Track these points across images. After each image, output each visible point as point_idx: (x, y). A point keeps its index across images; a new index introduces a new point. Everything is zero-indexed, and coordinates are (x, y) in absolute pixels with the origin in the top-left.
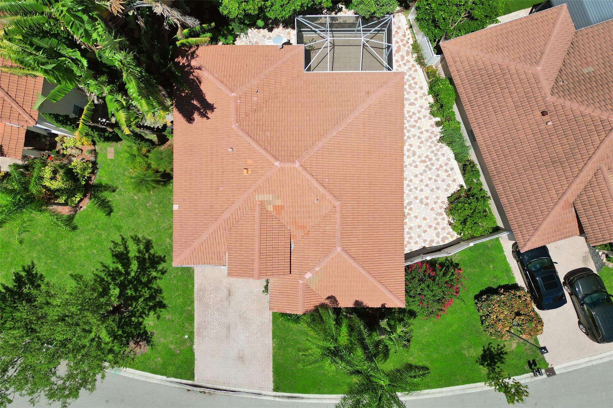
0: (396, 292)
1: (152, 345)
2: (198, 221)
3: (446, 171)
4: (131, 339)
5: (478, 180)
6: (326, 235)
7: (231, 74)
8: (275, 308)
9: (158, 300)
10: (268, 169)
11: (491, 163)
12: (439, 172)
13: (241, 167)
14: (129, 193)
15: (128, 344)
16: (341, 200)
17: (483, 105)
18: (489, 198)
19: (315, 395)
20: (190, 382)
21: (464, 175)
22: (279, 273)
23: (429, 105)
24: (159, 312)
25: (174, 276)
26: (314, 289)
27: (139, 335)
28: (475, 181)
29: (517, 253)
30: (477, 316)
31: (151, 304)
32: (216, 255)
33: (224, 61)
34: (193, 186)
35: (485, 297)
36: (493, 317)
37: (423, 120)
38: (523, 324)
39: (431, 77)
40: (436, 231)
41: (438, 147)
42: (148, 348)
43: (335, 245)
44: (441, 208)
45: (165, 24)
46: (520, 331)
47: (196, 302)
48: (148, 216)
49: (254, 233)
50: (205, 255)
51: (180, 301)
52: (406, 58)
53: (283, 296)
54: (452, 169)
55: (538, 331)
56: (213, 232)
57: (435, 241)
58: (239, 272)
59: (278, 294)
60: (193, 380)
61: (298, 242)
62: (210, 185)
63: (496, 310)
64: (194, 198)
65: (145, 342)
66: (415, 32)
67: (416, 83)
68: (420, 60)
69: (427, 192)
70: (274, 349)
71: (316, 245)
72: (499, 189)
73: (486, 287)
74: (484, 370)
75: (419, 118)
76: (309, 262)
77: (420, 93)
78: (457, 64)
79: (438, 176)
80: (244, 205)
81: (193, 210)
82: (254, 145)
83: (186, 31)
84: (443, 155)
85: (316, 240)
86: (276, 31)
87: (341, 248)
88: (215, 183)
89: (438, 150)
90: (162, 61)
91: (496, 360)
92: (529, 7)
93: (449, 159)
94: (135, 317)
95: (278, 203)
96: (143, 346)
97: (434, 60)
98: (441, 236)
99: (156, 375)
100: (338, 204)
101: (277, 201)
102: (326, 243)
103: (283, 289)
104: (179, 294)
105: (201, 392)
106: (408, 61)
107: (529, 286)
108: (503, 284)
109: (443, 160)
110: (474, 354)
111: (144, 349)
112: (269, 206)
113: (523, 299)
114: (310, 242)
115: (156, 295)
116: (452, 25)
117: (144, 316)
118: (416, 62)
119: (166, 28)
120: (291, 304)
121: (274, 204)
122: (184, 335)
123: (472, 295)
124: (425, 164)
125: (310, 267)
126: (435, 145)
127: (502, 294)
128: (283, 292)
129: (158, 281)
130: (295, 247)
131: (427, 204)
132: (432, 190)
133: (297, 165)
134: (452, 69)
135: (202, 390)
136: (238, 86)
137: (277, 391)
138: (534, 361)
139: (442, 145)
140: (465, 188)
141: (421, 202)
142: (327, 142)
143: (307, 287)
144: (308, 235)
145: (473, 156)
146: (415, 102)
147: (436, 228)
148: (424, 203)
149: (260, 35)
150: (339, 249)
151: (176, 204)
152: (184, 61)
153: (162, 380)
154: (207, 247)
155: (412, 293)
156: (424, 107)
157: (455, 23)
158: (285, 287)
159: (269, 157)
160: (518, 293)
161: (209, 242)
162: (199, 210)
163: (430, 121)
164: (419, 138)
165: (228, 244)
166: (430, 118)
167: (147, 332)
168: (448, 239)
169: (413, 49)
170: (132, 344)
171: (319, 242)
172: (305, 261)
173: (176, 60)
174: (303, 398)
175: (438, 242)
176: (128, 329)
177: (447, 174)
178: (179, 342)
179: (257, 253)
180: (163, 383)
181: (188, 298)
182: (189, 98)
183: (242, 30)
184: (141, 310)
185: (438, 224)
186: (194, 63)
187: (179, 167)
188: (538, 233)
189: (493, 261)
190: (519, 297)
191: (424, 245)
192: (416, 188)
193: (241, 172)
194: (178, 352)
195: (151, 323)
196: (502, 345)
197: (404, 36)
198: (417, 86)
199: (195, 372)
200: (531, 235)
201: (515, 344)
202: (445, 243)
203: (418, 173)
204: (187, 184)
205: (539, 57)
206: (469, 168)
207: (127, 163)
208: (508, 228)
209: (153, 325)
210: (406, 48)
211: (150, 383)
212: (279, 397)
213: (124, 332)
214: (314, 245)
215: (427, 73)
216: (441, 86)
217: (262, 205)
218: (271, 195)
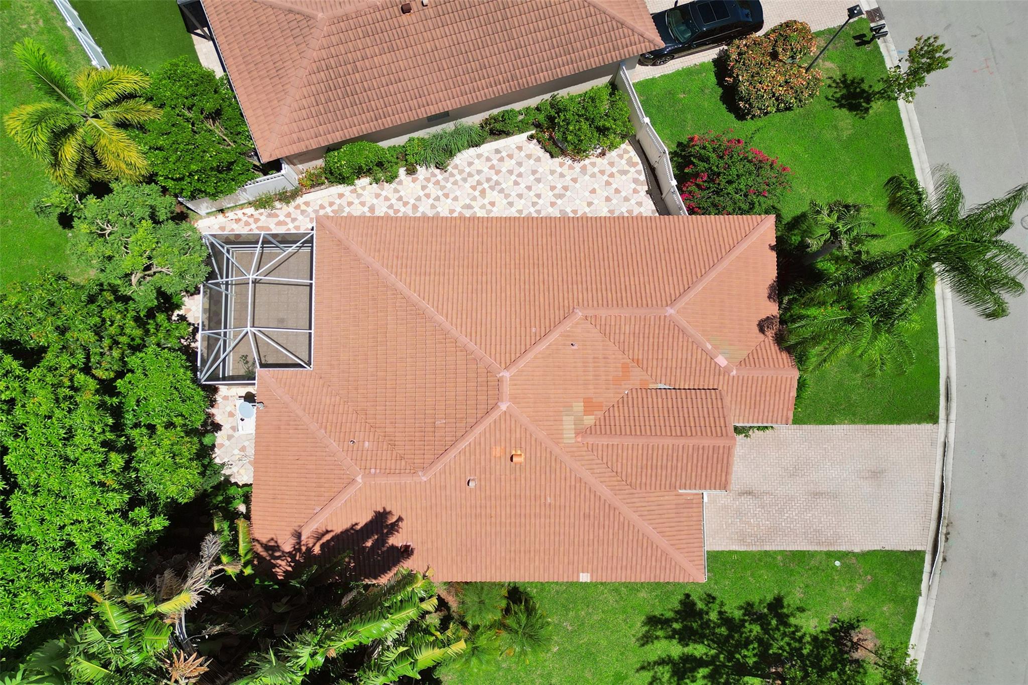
0: (747, 228)
1: (858, 621)
2: (615, 540)
3: (501, 160)
4: (846, 656)
5: (520, 113)
6: (642, 332)
7: (314, 485)
8: (785, 414)
9: (766, 610)
10: (513, 422)
11: (495, 88)
12: (504, 170)
13: (508, 467)
14: (545, 661)
15: (857, 661)
16: (571, 308)
17: (386, 99)
18: (553, 97)
19: (940, 358)
20: (928, 558)
21: (508, 134)
22: (720, 406)
23: (374, 185)
24: (791, 610)
25: (715, 584)
26: (746, 353)
27: (838, 642)
28: (521, 117)
29: (656, 57)
30: (777, 118)
31: (774, 622)
32: (682, 510)
33: (286, 497)
34: (542, 548)
35: (741, 104)
36: (781, 91)
37: (402, 193)
38: (792, 49)
39: (320, 181)
40: (617, 175)
41: (455, 172)
42: (863, 627)
43: (662, 318)
44: (571, 168)
45: (213, 592)
46: (805, 54)
47: (768, 548)
48: (592, 628)
49: (640, 447)
50: (682, 528)
51: (765, 574)
52: (282, 218)
53: (762, 402)
54: (497, 151)
55: (804, 28)
56: (639, 513)
57: (636, 176)
58: (719, 471)
59: (757, 410)
60: (924, 552)
61: (654, 377)
62: (543, 520)
63: (768, 86)
64: (567, 546)
65: (853, 633)
66: (232, 205)
67: (331, 204)
68: (286, 197)
69: (540, 188)
70: (853, 422)
71: (661, 348)
72: (544, 77)
73: (721, 103)
74: (877, 106)
75: (400, 199)
76: (694, 361)
77: (351, 197)
78: (304, 136)
79: (510, 172)
80: (583, 462)
81: (591, 549)
82: (463, 445)
83: (225, 559)
84: (470, 164)
85: (651, 348)
86: (218, 419)
87: (668, 308)
88: (538, 511)
89: (461, 172)
90: (285, 600)
91: (858, 90)
92: (191, 38)
93: (479, 156)
94: (801, 648)
95: (579, 407)
96: (860, 636)
97: (289, 175)
98: (626, 168)
99: (917, 614)
100: (579, 314)
101: (575, 409)
102: (657, 332)
103: (748, 401)
104: (752, 575)
105: (947, 539)
106: (288, 215)
107: (717, 42)
108: (713, 79)
109: (478, 164)
110: (848, 121)
111: (866, 634)
112: (586, 422)
113: (745, 49)
114: (655, 356)
115: (755, 613)
116: (229, 145)
117: (799, 634)
118: (289, 202)
119: (219, 591)
120: (778, 389)
121: (582, 414)
122: (834, 567)
123: (737, 124)
124: (488, 191)
125: (704, 357)
126: (452, 175)
127: (736, 79)
128: (753, 402)
129: (725, 608)
130: (663, 381)
131: (566, 188)
132: (538, 180)
133: (506, 375)
134: (314, 144)
135: (941, 538)
136: (342, 472)
137: (938, 417)
138: (855, 38)
139: (452, 165)
140: (534, 132)
141: (561, 196)
142: (459, 328)
143: (742, 363)
144: (640, 361)
145: (475, 120)
146: (368, 205)
147: (612, 175)
148: (563, 192)
149: (227, 443)
150: (670, 311)
151: (578, 577)
152: (283, 563)
153: (927, 604)
154: (667, 525)
155: (745, 207)
156: (379, 191)
157: (224, 140)
158: (744, 399)
159: (490, 420)
160: (734, 56)
161: (657, 521)
162: (591, 537)
163: (405, 183)
164: (437, 199)
165: (663, 489)
166: (400, 183)
167: (832, 629)
168: (631, 158)
169: (265, 208)
170: (857, 655)
171: (656, 344)
172: (694, 366)
173: (280, 578)
174: (948, 377)
175: (638, 172)
176: (826, 661)
177: (506, 159)
178: (848, 576)
179: (681, 442)
180: (933, 602)
181: (760, 560)
182: (360, 554)
183: (216, 472)
184: (787, 639)
185: (602, 172)
186: (287, 546)
187: (503, 571)
188: (629, 21)
189: (671, 93)
190: (740, 54)
191: (643, 193)
192: (534, 204)
193: (518, 466)
194: (869, 577)
195: (813, 622)
196: (829, 82)
197: (238, 221)
198: (338, 201)
199: (907, 549)
200: (633, 31)
201: (826, 63)
202: (640, 162)
203: (505, 201)
204: (537, 558)
205: (297, 16)
206: (498, 126)
207: (488, 662)
208: (614, 68)
209: (817, 620)
210: (263, 218)
211: (933, 624)
212: (948, 415)
213: (833, 668)
214: (660, 351)
215: (312, 186)
216: (343, 163)
217: (582, 432)
218: (564, 418)
